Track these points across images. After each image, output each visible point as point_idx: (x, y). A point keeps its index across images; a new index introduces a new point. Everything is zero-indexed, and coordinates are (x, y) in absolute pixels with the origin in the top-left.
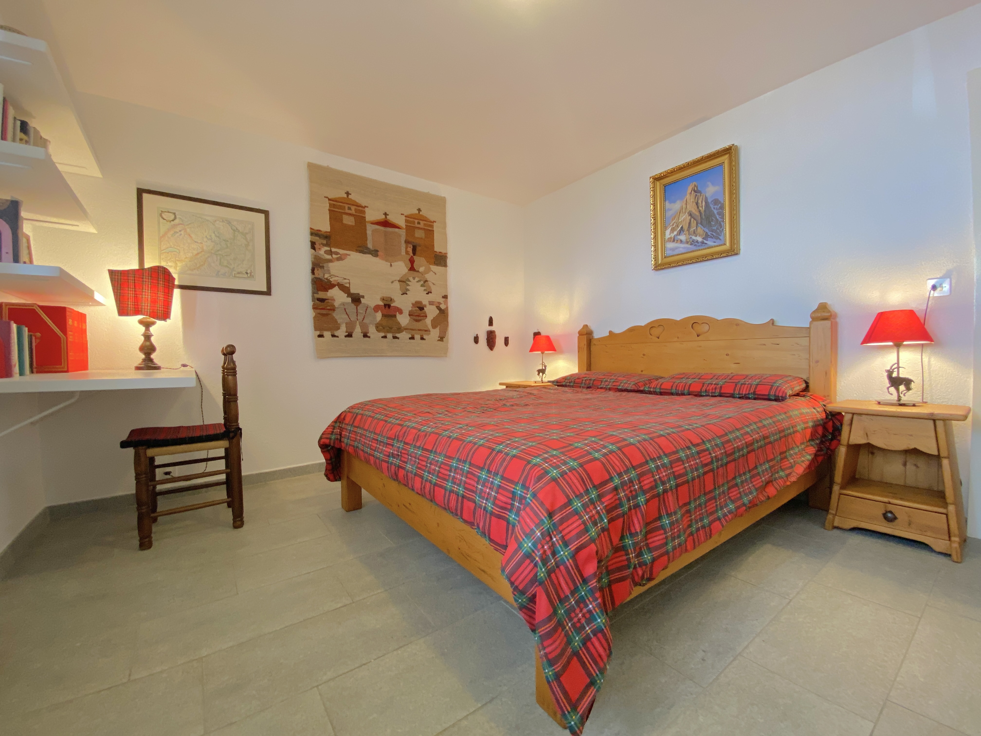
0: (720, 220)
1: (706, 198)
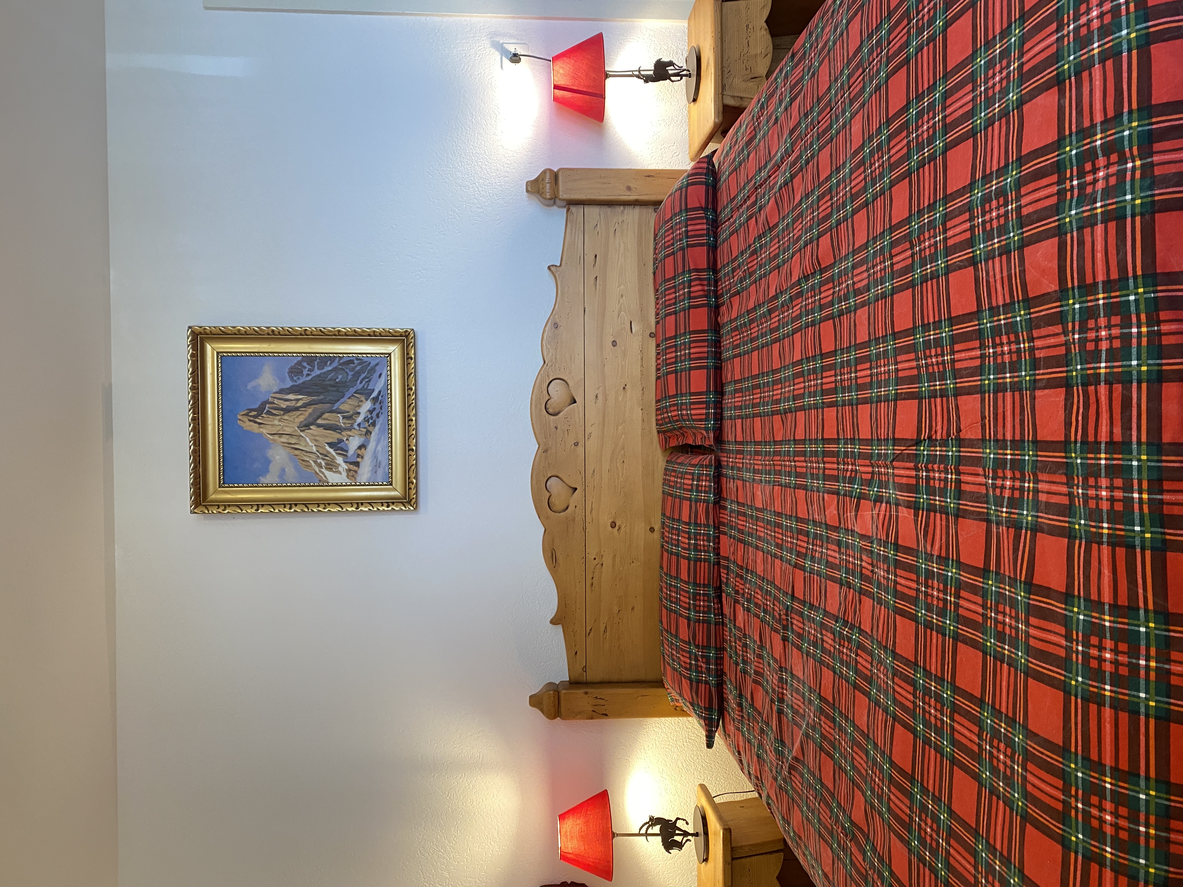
0: (335, 364)
1: (281, 391)
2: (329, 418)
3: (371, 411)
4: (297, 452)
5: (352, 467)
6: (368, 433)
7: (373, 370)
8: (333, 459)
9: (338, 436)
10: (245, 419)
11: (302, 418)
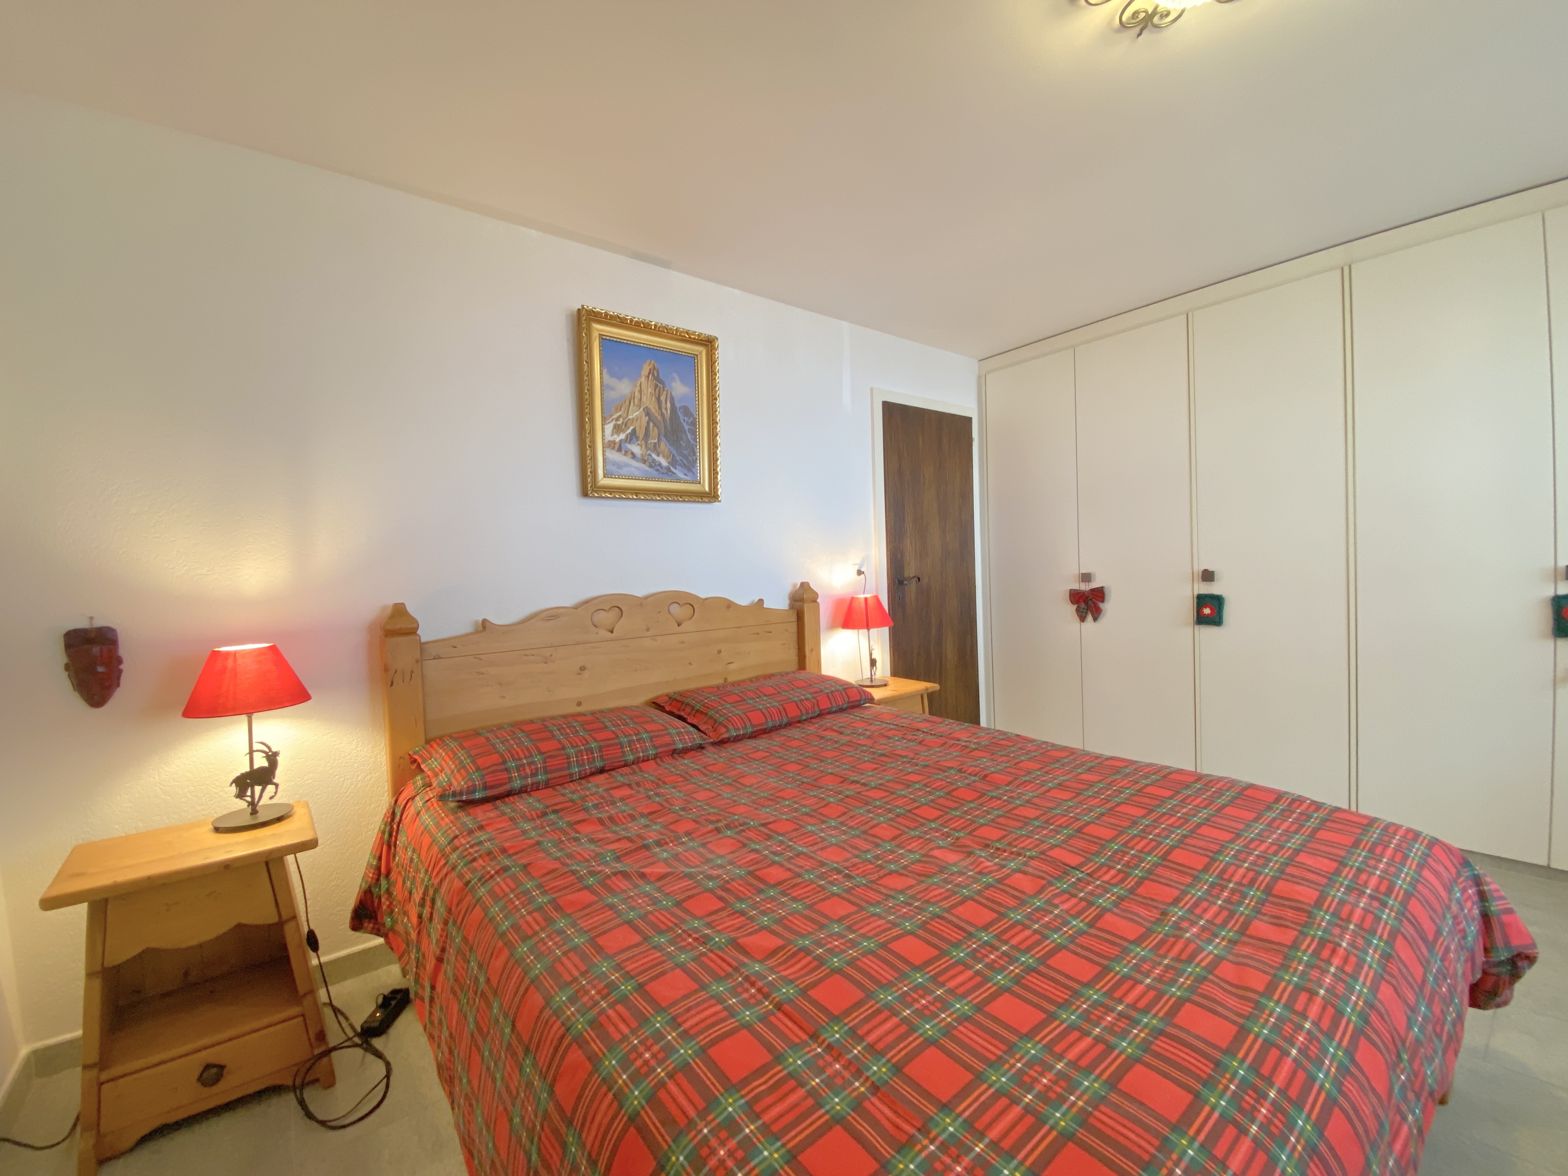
0: (692, 441)
1: (672, 399)
2: (654, 432)
3: (660, 465)
4: (627, 403)
5: (617, 446)
6: (644, 462)
7: (690, 470)
8: (624, 431)
9: (641, 437)
10: (651, 366)
11: (653, 410)
